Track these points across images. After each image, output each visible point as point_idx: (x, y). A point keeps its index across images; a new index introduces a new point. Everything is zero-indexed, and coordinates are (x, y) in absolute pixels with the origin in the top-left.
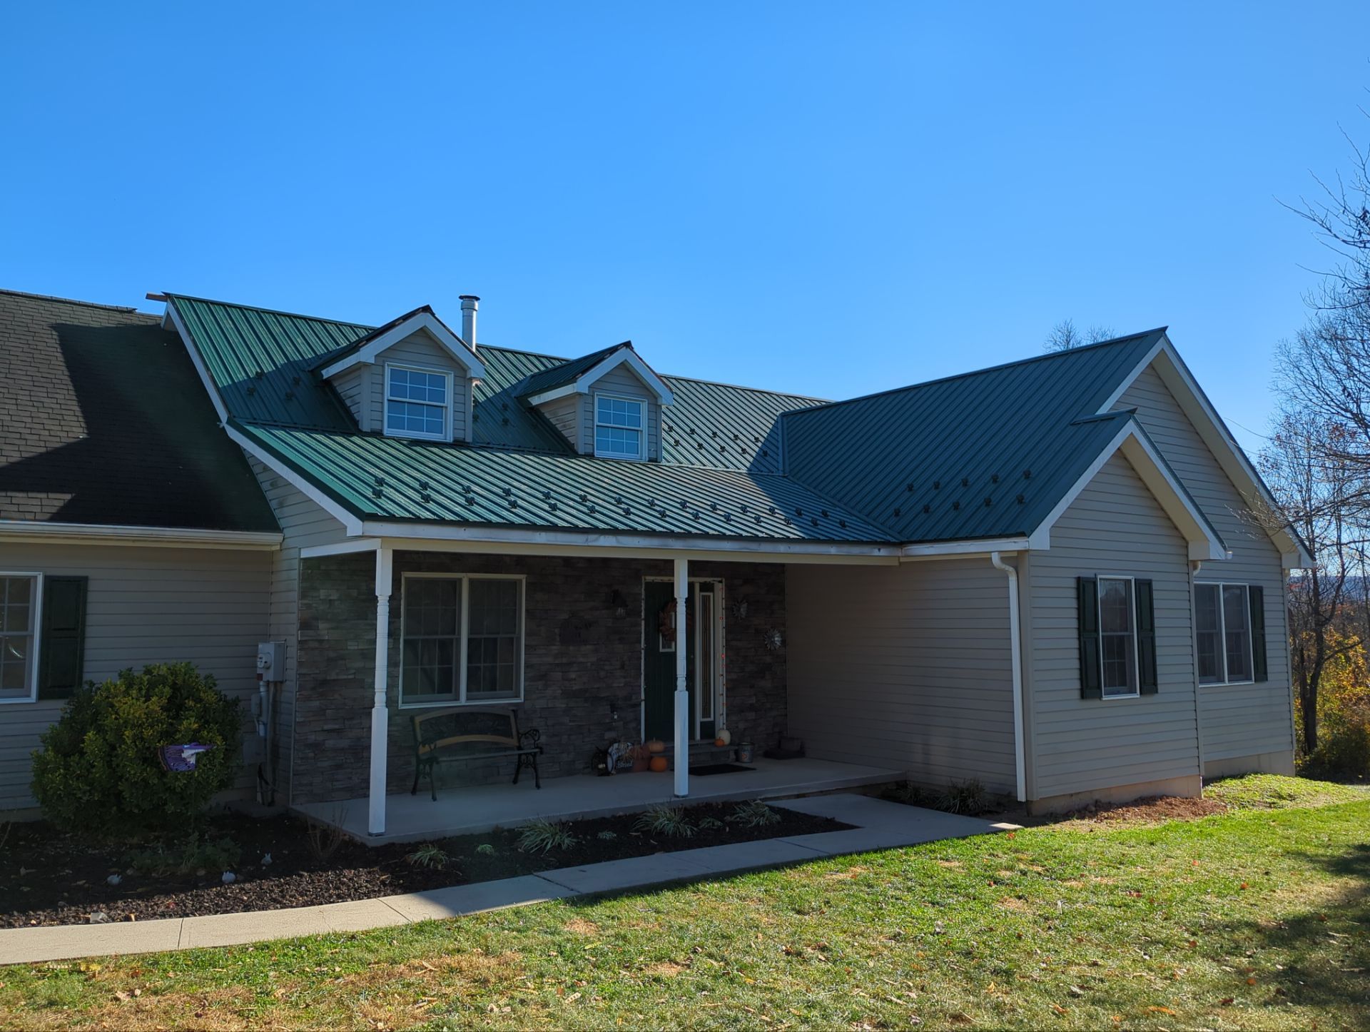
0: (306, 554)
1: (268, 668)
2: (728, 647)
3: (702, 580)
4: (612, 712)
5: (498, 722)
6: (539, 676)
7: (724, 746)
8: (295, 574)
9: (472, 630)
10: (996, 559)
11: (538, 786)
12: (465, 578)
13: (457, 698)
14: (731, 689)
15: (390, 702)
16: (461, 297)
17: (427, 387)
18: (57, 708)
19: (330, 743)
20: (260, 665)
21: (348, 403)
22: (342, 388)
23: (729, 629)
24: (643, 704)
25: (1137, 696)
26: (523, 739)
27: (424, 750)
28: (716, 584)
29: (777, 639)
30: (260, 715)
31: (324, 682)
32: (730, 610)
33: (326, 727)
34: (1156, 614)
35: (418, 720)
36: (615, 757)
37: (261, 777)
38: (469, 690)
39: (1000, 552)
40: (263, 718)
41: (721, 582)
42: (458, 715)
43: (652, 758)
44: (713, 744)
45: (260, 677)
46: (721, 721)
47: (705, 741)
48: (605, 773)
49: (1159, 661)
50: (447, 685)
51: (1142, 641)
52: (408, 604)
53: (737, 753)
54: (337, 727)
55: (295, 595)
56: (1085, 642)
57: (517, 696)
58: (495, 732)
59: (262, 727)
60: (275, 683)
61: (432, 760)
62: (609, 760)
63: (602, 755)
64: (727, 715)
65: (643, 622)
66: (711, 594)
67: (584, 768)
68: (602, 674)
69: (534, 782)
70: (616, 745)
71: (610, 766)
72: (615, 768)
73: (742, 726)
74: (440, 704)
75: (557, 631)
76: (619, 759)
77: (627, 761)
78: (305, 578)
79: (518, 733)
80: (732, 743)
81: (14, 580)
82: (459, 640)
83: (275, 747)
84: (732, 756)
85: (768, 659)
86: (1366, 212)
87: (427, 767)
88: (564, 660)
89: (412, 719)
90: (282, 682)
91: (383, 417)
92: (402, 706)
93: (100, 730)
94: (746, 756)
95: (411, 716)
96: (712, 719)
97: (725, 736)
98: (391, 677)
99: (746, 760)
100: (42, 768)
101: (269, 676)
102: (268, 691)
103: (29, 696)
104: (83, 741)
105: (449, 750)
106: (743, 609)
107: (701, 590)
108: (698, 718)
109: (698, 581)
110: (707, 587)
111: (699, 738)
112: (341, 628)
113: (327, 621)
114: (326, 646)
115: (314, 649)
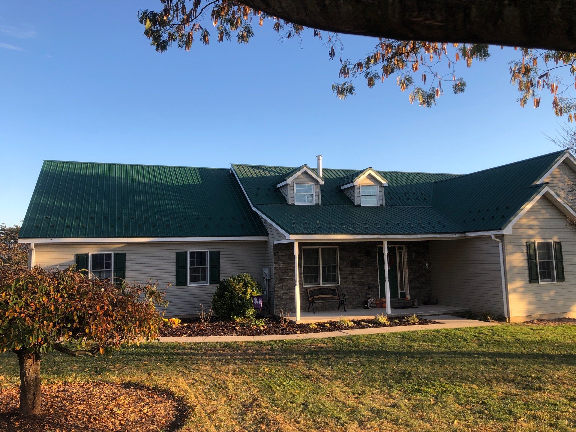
0: (275, 243)
1: (267, 275)
2: (409, 268)
3: (398, 246)
4: (369, 289)
5: (332, 291)
6: (344, 278)
7: (408, 300)
8: (272, 248)
9: (323, 264)
10: (493, 237)
11: (345, 311)
12: (320, 248)
13: (320, 284)
14: (410, 282)
15: (300, 285)
16: (317, 156)
17: (307, 189)
18: (215, 287)
19: (284, 297)
20: (264, 274)
21: (284, 195)
22: (282, 191)
23: (409, 262)
24: (379, 286)
25: (555, 282)
26: (340, 297)
27: (310, 299)
28: (403, 247)
29: (427, 265)
30: (265, 289)
31: (282, 279)
32: (409, 256)
33: (283, 292)
34: (563, 253)
35: (308, 290)
36: (370, 303)
37: (266, 306)
38: (323, 281)
39: (495, 235)
40: (266, 290)
41: (405, 246)
42: (320, 289)
43: (382, 303)
44: (405, 300)
45: (264, 278)
46: (408, 292)
47: (401, 299)
48: (367, 308)
49: (565, 270)
50: (317, 280)
51: (557, 263)
52: (304, 256)
53: (413, 302)
54: (286, 292)
55: (273, 254)
56: (531, 264)
57: (338, 283)
58: (332, 294)
59: (266, 292)
60: (269, 279)
61: (313, 302)
62: (368, 304)
63: (366, 302)
64: (409, 290)
65: (378, 260)
66: (402, 250)
67: (360, 306)
68: (365, 277)
69: (344, 310)
70: (370, 299)
71: (369, 306)
72: (370, 306)
73: (415, 294)
74: (314, 286)
75: (349, 263)
76: (372, 303)
77: (374, 304)
78: (275, 249)
79: (339, 295)
80: (411, 299)
81: (203, 252)
82: (319, 267)
83: (269, 298)
84: (411, 303)
85: (424, 271)
86: (575, 133)
87: (312, 304)
88: (352, 272)
89: (307, 290)
90: (270, 279)
91: (294, 199)
92: (304, 286)
93: (228, 291)
94: (416, 304)
95: (306, 289)
96: (404, 291)
97: (409, 297)
98: (300, 277)
99: (416, 305)
100: (214, 302)
101: (267, 277)
102: (267, 282)
103: (207, 283)
104: (224, 294)
105: (317, 299)
106: (414, 255)
107: (398, 249)
108: (399, 291)
109: (397, 246)
110: (399, 248)
111: (399, 297)
112: (286, 263)
113: (281, 261)
114: (282, 269)
115: (278, 270)
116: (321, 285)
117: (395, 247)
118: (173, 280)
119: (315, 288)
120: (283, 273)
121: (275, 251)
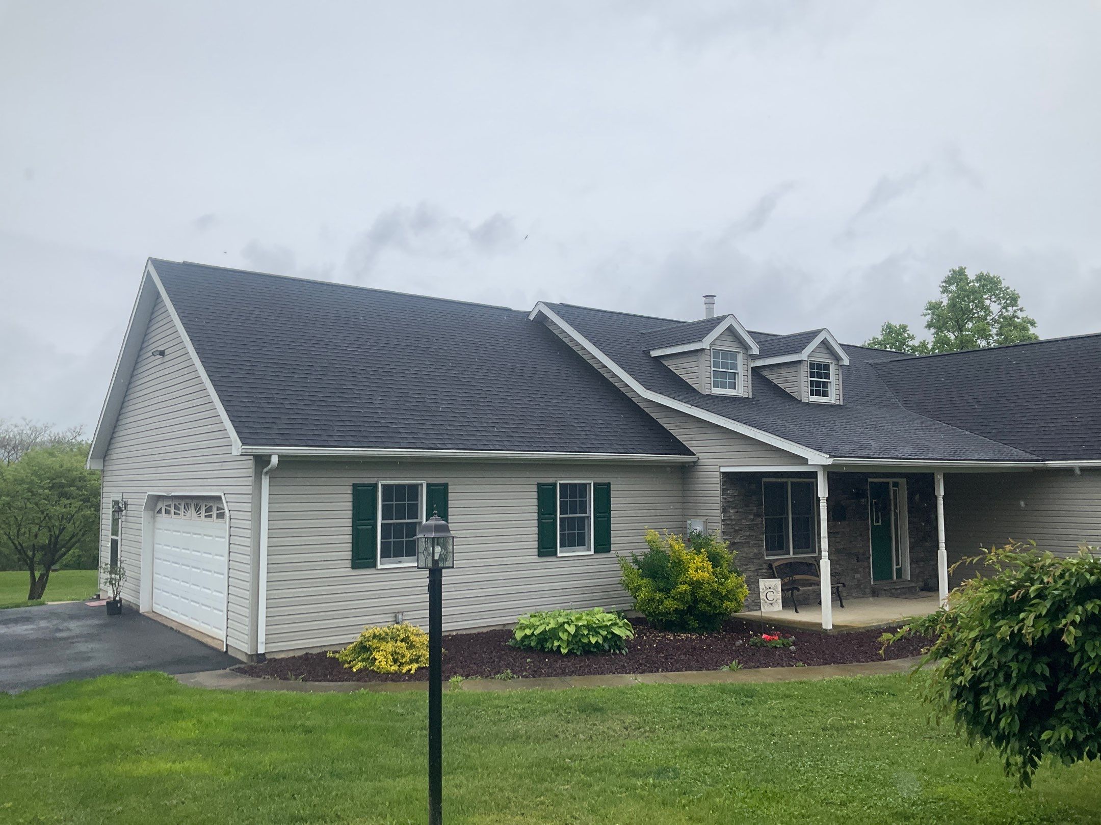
3: (893, 480)
8: (716, 481)
9: (793, 513)
13: (789, 554)
14: (912, 548)
17: (729, 361)
21: (677, 372)
22: (672, 362)
23: (910, 511)
28: (902, 483)
32: (910, 499)
35: (774, 566)
38: (794, 548)
41: (904, 482)
42: (791, 563)
46: (907, 568)
47: (897, 582)
50: (785, 545)
52: (765, 497)
55: (717, 493)
58: (807, 574)
64: (910, 564)
65: (869, 507)
66: (897, 489)
68: (852, 539)
73: (915, 571)
74: (781, 557)
78: (723, 484)
81: (581, 485)
82: (787, 519)
88: (835, 531)
89: (771, 565)
91: (711, 381)
92: (766, 558)
95: (770, 563)
96: (901, 568)
103: (590, 551)
106: (916, 498)
107: (893, 487)
108: (895, 567)
109: (891, 480)
110: (896, 484)
111: (895, 578)
112: (740, 512)
113: (733, 508)
114: (734, 523)
115: (728, 524)
116: (791, 555)
117: (888, 483)
118: (533, 542)
119: (785, 562)
120: (737, 531)
121: (724, 487)
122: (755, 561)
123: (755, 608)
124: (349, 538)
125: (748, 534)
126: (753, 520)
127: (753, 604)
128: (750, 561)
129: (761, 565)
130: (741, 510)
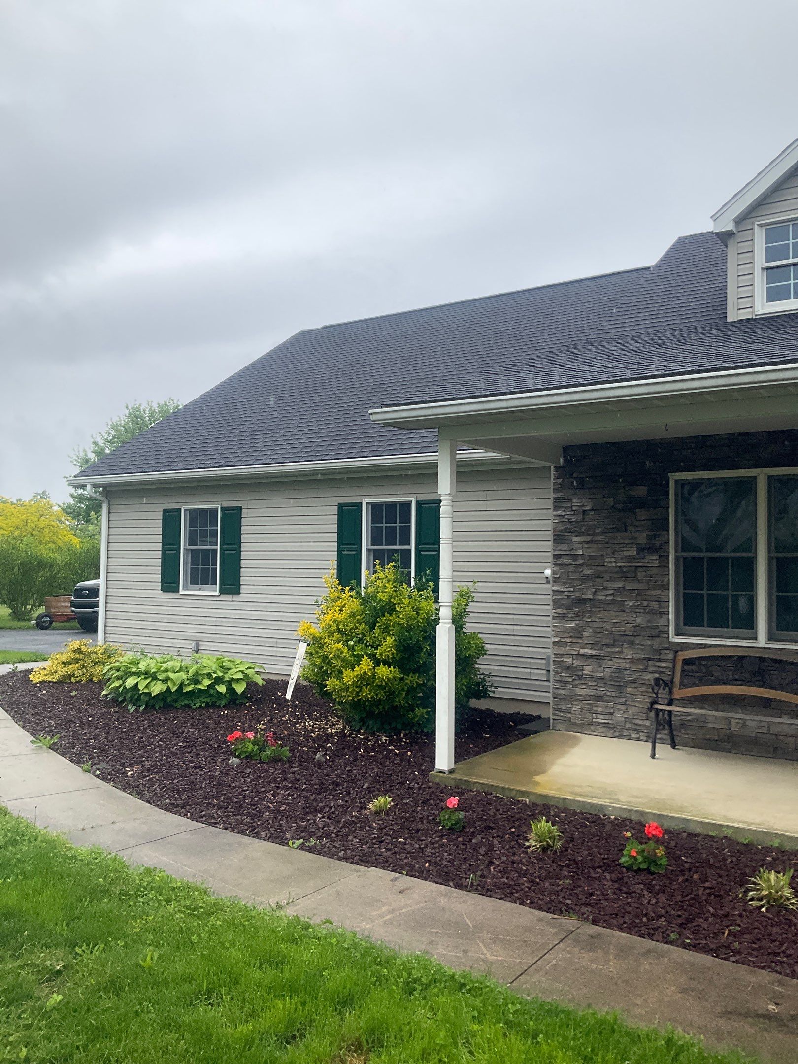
8: (552, 485)
12: (761, 475)
81: (401, 504)
82: (756, 560)
91: (753, 292)
112: (597, 542)
113: (580, 534)
114: (580, 562)
115: (568, 565)
116: (762, 640)
120: (586, 578)
121: (559, 495)
122: (637, 640)
123: (633, 736)
124: (159, 562)
125: (619, 585)
126: (630, 558)
127: (628, 725)
128: (629, 639)
129: (659, 652)
130: (600, 538)
